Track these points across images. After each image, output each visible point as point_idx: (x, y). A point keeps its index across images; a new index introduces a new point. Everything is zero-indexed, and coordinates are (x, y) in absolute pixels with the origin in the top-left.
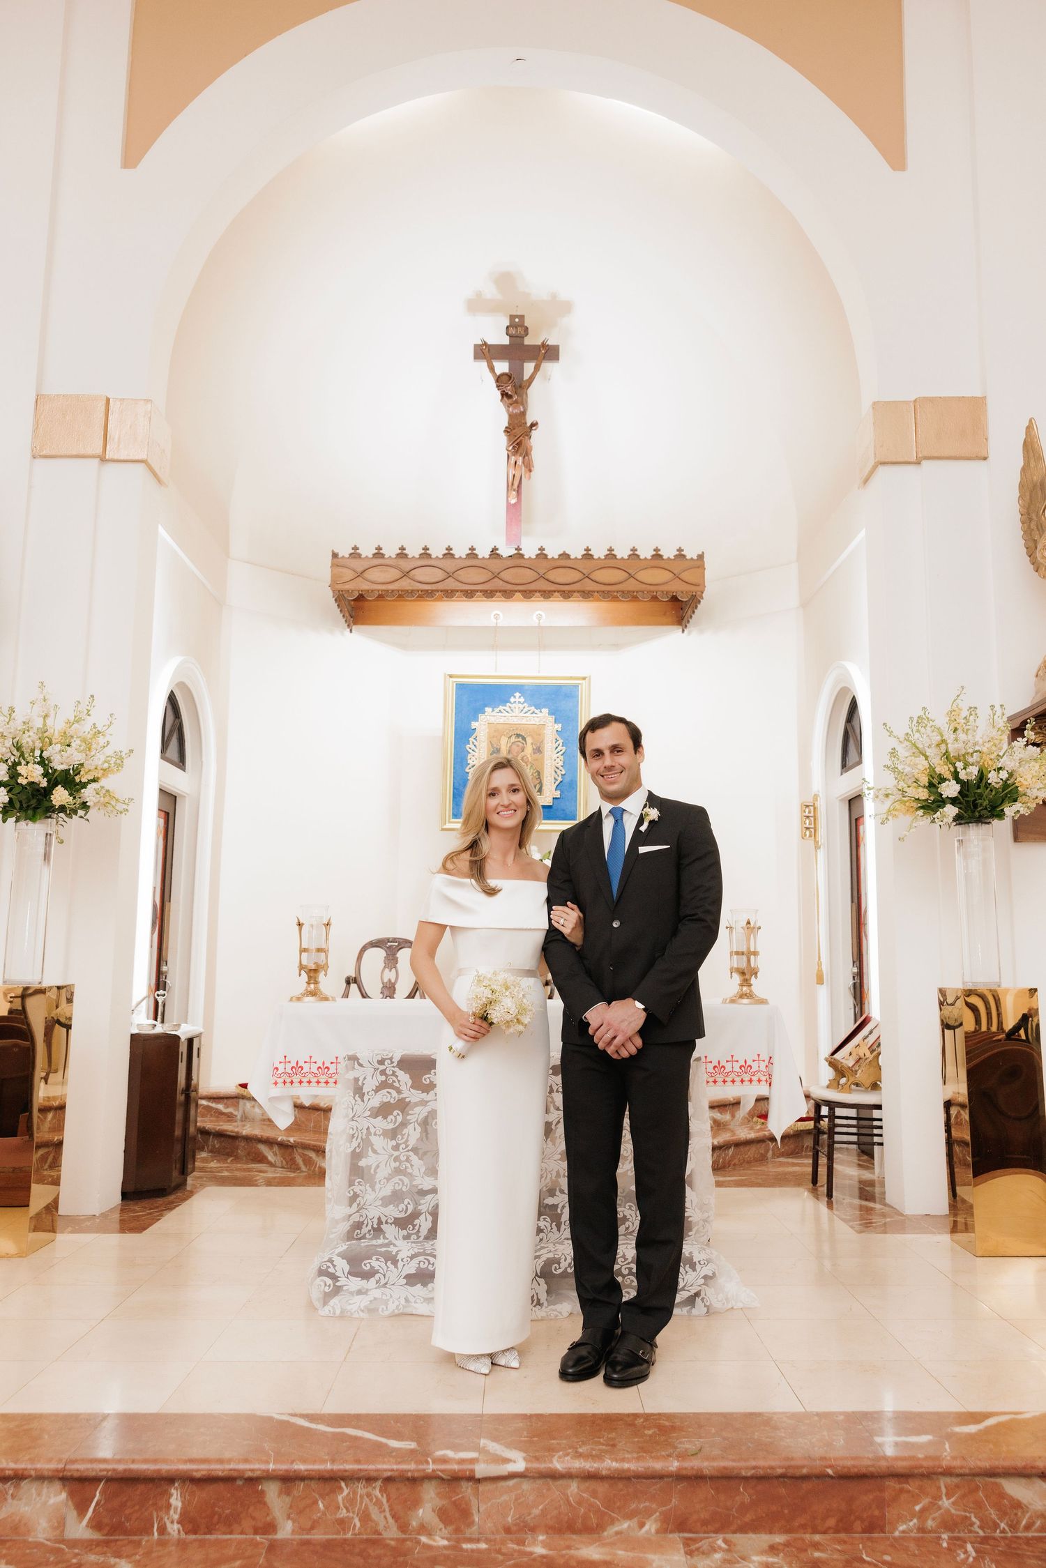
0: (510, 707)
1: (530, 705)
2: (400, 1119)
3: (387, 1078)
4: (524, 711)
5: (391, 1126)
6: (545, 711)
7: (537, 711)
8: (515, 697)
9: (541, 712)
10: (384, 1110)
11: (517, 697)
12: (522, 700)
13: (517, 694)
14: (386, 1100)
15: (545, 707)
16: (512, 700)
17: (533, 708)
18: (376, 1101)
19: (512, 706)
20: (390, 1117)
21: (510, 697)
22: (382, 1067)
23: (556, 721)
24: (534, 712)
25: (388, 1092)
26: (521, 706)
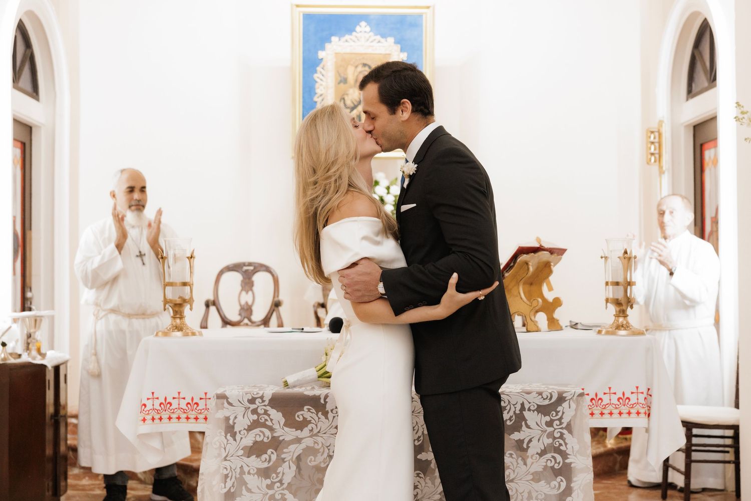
0: (356, 37)
1: (376, 35)
2: (274, 457)
3: (258, 417)
4: (370, 40)
5: (266, 465)
6: (391, 40)
7: (383, 40)
8: (360, 26)
9: (386, 41)
10: (256, 449)
11: (363, 27)
12: (368, 29)
13: (363, 24)
14: (258, 439)
15: (390, 36)
16: (358, 29)
17: (378, 37)
18: (248, 440)
19: (359, 35)
20: (264, 457)
21: (355, 27)
22: (253, 407)
23: (402, 50)
24: (379, 42)
25: (261, 431)
26: (367, 35)
